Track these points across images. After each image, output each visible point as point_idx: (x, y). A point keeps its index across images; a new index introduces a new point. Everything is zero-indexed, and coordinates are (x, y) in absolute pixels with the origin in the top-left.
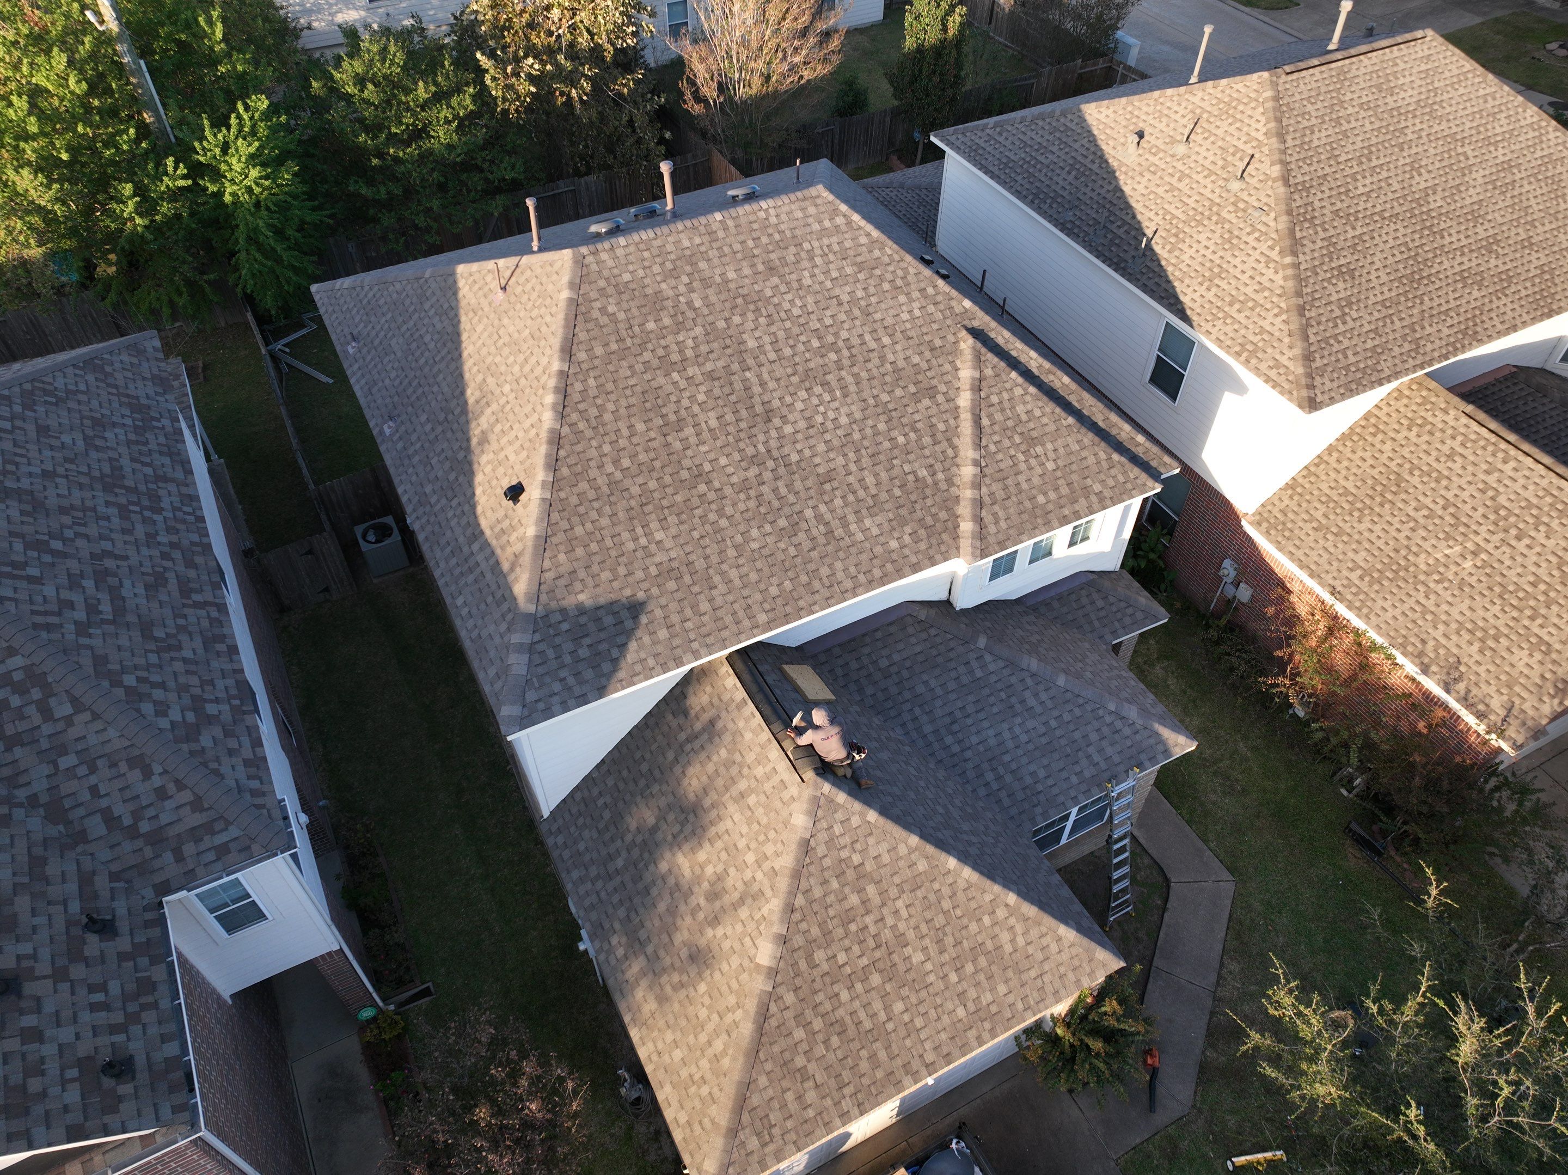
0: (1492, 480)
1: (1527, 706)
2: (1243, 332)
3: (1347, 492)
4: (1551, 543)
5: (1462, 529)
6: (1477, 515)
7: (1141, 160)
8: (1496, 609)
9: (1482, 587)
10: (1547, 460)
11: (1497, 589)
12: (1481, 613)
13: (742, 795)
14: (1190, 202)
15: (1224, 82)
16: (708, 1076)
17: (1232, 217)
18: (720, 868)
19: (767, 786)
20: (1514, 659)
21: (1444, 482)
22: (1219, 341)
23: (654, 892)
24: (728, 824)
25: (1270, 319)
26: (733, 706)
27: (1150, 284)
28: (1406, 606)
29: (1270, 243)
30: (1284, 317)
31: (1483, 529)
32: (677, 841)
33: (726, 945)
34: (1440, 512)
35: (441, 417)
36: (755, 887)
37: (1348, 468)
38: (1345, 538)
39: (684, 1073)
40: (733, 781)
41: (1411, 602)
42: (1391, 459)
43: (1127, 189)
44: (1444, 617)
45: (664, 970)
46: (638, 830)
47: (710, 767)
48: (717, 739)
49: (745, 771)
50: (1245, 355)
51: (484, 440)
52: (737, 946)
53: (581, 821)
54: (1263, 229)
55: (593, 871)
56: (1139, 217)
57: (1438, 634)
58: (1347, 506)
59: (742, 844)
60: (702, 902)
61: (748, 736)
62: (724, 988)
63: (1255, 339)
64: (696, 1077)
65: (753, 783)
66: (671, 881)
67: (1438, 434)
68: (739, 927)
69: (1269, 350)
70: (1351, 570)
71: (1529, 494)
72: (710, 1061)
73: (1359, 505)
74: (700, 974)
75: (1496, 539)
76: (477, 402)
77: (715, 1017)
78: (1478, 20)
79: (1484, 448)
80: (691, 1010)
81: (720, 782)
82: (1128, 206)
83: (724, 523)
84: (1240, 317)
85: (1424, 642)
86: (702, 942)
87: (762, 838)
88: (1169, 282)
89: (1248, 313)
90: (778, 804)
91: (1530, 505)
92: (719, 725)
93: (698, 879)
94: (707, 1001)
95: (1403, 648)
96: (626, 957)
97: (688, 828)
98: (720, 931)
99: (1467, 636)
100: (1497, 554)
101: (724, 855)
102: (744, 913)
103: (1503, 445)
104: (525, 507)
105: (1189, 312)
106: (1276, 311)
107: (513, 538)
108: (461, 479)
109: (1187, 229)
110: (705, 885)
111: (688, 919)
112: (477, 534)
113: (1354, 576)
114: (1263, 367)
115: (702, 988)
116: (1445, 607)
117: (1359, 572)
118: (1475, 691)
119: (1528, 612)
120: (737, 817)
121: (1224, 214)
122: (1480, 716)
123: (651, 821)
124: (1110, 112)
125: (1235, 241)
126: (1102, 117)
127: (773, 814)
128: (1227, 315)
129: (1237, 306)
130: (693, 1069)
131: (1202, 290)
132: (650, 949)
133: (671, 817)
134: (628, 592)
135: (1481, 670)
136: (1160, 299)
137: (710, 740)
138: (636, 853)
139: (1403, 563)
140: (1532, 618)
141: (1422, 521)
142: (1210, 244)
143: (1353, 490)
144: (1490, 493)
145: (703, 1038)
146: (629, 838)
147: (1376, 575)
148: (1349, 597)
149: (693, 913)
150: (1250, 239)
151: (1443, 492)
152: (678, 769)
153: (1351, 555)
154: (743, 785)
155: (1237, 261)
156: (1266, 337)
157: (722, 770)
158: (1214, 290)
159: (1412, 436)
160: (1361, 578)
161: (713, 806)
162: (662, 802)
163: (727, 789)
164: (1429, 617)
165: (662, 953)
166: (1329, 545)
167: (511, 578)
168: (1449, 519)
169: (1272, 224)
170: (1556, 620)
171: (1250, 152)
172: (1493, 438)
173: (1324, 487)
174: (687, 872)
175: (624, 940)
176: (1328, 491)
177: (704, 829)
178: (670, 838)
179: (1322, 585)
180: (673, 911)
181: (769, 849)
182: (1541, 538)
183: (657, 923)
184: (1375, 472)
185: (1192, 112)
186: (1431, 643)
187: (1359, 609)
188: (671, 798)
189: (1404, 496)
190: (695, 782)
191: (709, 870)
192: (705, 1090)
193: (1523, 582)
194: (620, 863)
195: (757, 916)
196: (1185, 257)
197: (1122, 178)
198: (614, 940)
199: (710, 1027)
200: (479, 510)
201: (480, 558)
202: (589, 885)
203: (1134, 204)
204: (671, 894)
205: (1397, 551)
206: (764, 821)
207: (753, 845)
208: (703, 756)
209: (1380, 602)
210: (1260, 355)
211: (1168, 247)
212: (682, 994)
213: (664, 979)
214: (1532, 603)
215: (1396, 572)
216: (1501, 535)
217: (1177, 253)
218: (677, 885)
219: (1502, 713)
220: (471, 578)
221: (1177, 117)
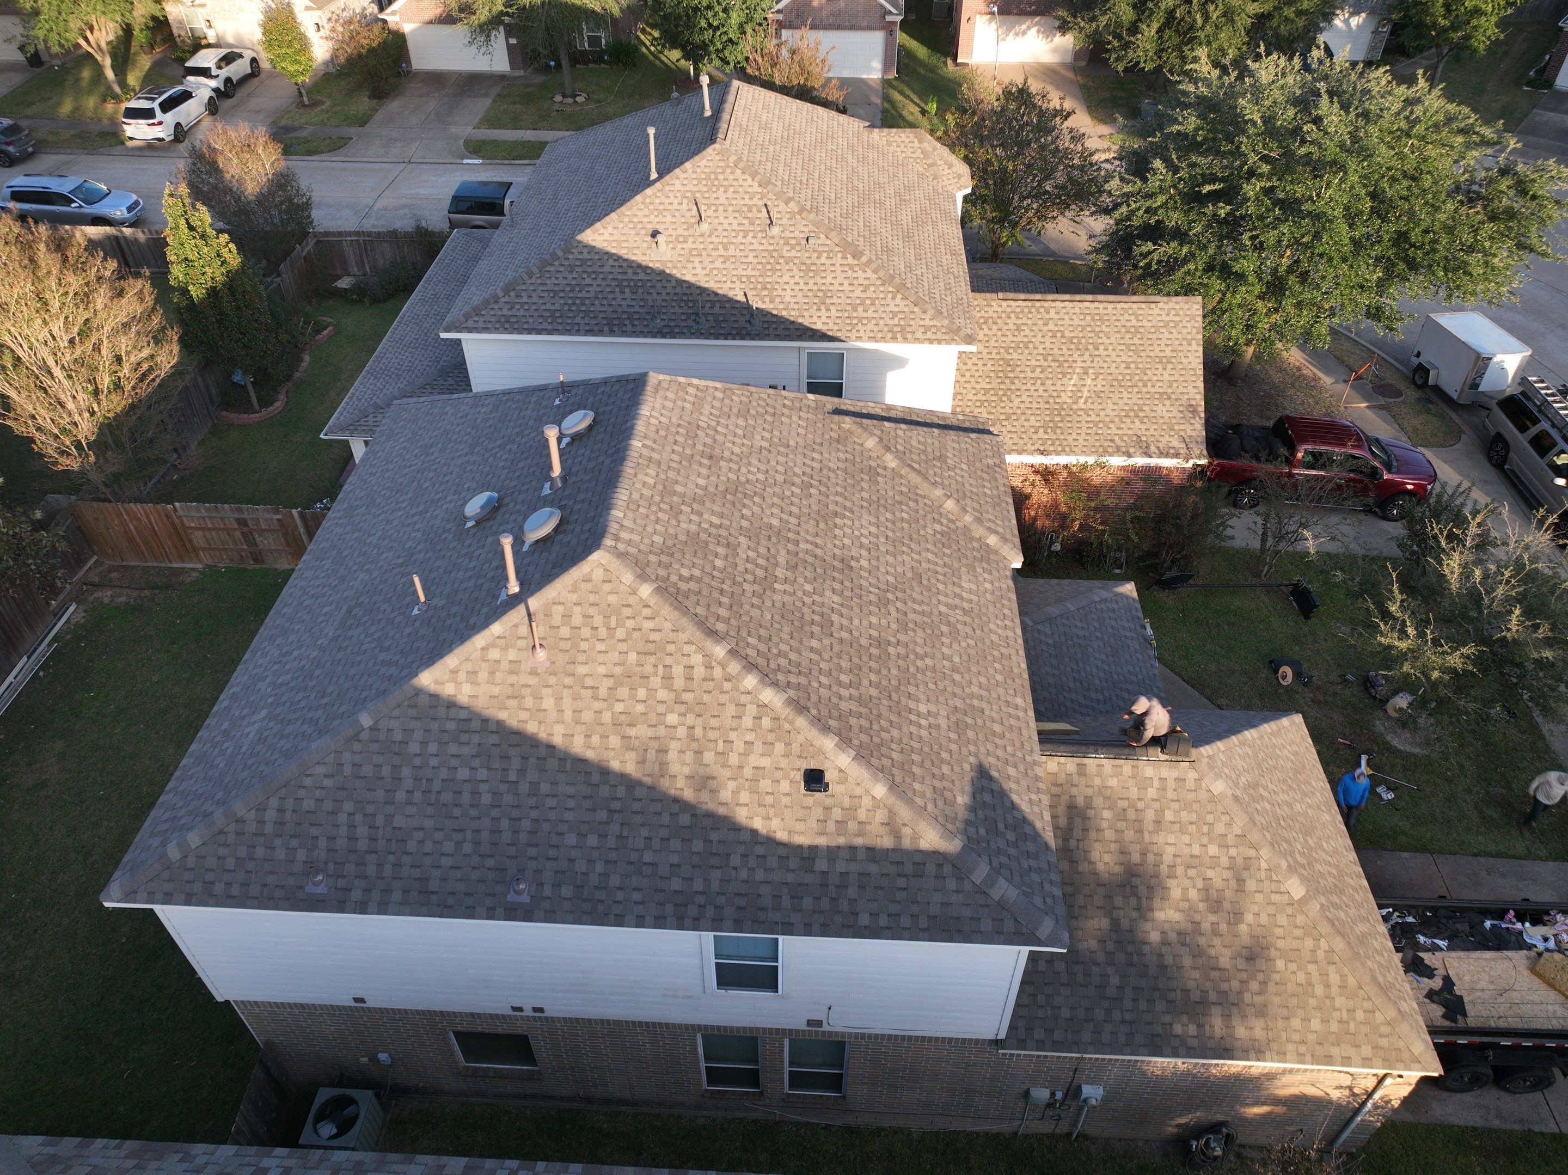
0: (1051, 326)
1: (1189, 433)
2: (882, 322)
3: (986, 391)
4: (1113, 340)
5: (1066, 365)
6: (1065, 351)
7: (678, 251)
8: (1125, 394)
9: (1107, 389)
10: (1067, 297)
11: (1115, 383)
12: (1120, 402)
13: (1157, 822)
14: (750, 259)
15: (688, 165)
16: (1351, 1004)
17: (793, 253)
18: (1200, 884)
19: (1171, 795)
20: (1159, 413)
21: (1031, 346)
22: (872, 339)
23: (1169, 960)
24: (1170, 850)
25: (892, 304)
26: (1076, 778)
27: (780, 331)
28: (1084, 429)
29: (840, 255)
30: (900, 296)
31: (1075, 357)
32: (1143, 910)
33: (1264, 919)
34: (1046, 364)
35: (602, 815)
36: (1240, 861)
37: (972, 376)
38: (1014, 417)
39: (1334, 1027)
40: (1139, 821)
41: (1084, 425)
42: (990, 353)
43: (689, 278)
44: (1107, 419)
45: (1240, 993)
46: (1102, 941)
47: (1109, 834)
48: (1090, 813)
49: (1140, 805)
50: (899, 335)
51: (704, 782)
52: (1272, 910)
53: (1041, 999)
54: (826, 249)
55: (1099, 1014)
56: (720, 292)
57: (1114, 431)
58: (995, 398)
59: (1196, 850)
60: (1213, 918)
61: (1113, 782)
62: (1295, 944)
63: (896, 321)
64: (1345, 1016)
65: (1157, 805)
66: (1173, 936)
67: (999, 321)
68: (1259, 898)
69: (912, 323)
70: (1036, 432)
71: (1076, 322)
72: (1341, 995)
73: (1001, 393)
74: (1269, 959)
75: (1086, 357)
76: (642, 762)
77: (1311, 967)
78: (488, 102)
79: (1030, 312)
80: (1290, 988)
81: (1129, 835)
82: (703, 290)
83: (928, 661)
84: (870, 314)
85: (1112, 441)
86: (1246, 940)
87: (1205, 829)
88: (793, 322)
89: (872, 309)
90: (1191, 796)
91: (1084, 328)
92: (1080, 801)
93: (1193, 909)
94: (1293, 967)
95: (1106, 452)
96: (1200, 1026)
97: (1143, 890)
98: (1249, 918)
99: (1128, 420)
100: (1095, 364)
101: (1192, 872)
102: (1251, 885)
103: (1038, 304)
104: (843, 781)
105: (830, 333)
106: (890, 296)
107: (862, 815)
108: (714, 836)
109: (768, 280)
110: (1202, 906)
111: (1217, 941)
112: (808, 855)
113: (1041, 434)
114: (919, 335)
115: (1280, 964)
116: (1102, 413)
117: (1041, 430)
118: (1161, 446)
119: (1140, 384)
120: (1171, 839)
121: (786, 254)
122: (1177, 455)
123: (1105, 923)
124: (610, 230)
125: (813, 268)
126: (607, 237)
127: (1195, 807)
128: (860, 319)
129: (860, 309)
130: (1336, 1015)
131: (824, 313)
132: (1213, 997)
133: (1118, 901)
134: (967, 767)
135: (1152, 432)
136: (800, 338)
137: (1085, 818)
138: (1120, 957)
139: (1057, 406)
140: (1145, 386)
141: (1042, 376)
142: (797, 279)
143: (989, 386)
144: (1059, 335)
145: (1319, 990)
146: (1100, 957)
147: (1051, 425)
148: (1051, 448)
149: (1216, 933)
150: (823, 260)
151: (1036, 352)
152: (1083, 867)
153: (1026, 424)
154: (1150, 815)
155: (829, 280)
156: (900, 316)
157: (1121, 825)
158: (832, 308)
159: (986, 331)
160: (1046, 432)
161: (1144, 854)
162: (1098, 900)
163: (1140, 832)
164: (1101, 425)
165: (1225, 986)
166: (1009, 428)
167: (906, 843)
168: (1055, 364)
169: (828, 242)
170: (1155, 378)
171: (761, 203)
172: (1029, 304)
173: (970, 396)
174: (1177, 916)
175: (1185, 1019)
176: (975, 398)
177: (1156, 875)
178: (1135, 914)
179: (1031, 453)
180: (1198, 953)
181: (1220, 828)
182: (1105, 340)
183: (1196, 974)
184: (989, 367)
185: (684, 197)
186: (1116, 438)
187: (1063, 451)
188: (1102, 890)
189: (1018, 369)
190: (1107, 858)
191: (1193, 894)
192: (1360, 1015)
193: (1122, 370)
194: (1115, 980)
195: (1263, 875)
196: (787, 299)
197: (677, 273)
198: (1178, 1029)
199: (1316, 977)
200: (782, 836)
201: (840, 867)
202: (1108, 1027)
203: (706, 285)
204: (1184, 944)
205: (1047, 402)
206: (1194, 817)
207: (1205, 840)
208: (1093, 835)
209: (1069, 438)
210: (909, 329)
211: (767, 300)
212: (1271, 987)
213: (1247, 997)
214: (1137, 378)
215: (1059, 415)
216: (1087, 354)
217: (778, 300)
218: (1179, 933)
219: (1183, 445)
220: (852, 892)
221: (676, 206)
